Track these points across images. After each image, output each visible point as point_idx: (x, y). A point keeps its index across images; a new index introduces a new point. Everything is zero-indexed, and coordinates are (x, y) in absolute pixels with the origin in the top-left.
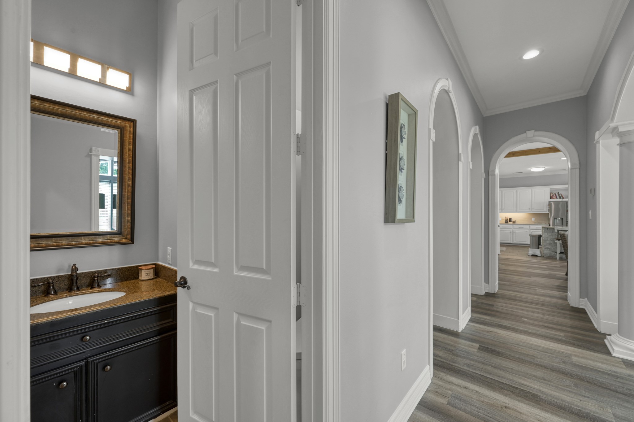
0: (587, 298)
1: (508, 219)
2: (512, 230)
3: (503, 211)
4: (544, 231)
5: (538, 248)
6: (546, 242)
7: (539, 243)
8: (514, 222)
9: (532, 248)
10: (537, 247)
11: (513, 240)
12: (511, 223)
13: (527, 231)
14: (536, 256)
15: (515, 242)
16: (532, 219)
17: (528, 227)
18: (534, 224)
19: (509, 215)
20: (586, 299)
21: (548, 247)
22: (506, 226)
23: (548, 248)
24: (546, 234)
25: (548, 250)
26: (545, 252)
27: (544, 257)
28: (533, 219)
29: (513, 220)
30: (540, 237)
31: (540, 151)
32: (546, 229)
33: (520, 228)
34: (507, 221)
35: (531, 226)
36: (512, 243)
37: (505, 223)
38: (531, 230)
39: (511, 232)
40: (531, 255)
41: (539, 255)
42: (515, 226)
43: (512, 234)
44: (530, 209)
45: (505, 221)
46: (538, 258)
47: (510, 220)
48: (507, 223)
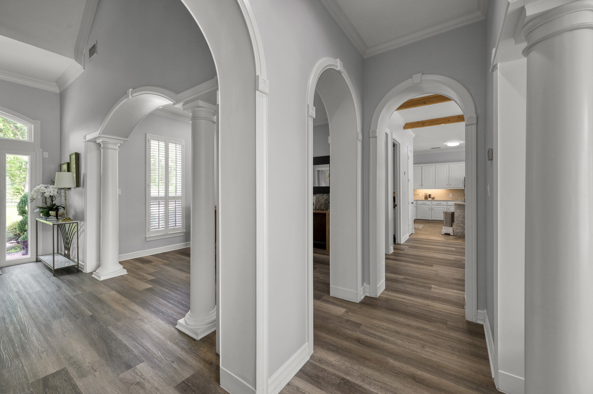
0: (487, 310)
1: (427, 195)
2: (431, 206)
3: (423, 187)
4: (457, 208)
5: (452, 226)
6: (458, 219)
7: (453, 221)
8: (433, 198)
9: (445, 226)
10: (450, 226)
11: (432, 217)
12: (430, 199)
13: (444, 208)
14: (449, 234)
15: (434, 219)
16: (449, 195)
17: (445, 203)
18: (451, 200)
19: (428, 191)
20: (485, 311)
21: (460, 224)
22: (427, 202)
23: (460, 226)
24: (459, 211)
25: (460, 228)
26: (458, 231)
27: (456, 235)
28: (451, 195)
29: (432, 196)
30: (453, 214)
31: (449, 120)
32: (459, 206)
33: (438, 204)
34: (427, 197)
35: (448, 202)
36: (431, 219)
37: (425, 199)
38: (448, 206)
39: (430, 209)
40: (444, 234)
41: (452, 234)
42: (434, 203)
43: (430, 210)
44: (447, 185)
45: (425, 197)
46: (451, 237)
47: (430, 195)
48: (427, 199)
